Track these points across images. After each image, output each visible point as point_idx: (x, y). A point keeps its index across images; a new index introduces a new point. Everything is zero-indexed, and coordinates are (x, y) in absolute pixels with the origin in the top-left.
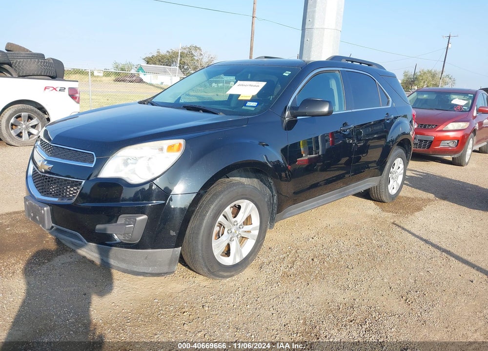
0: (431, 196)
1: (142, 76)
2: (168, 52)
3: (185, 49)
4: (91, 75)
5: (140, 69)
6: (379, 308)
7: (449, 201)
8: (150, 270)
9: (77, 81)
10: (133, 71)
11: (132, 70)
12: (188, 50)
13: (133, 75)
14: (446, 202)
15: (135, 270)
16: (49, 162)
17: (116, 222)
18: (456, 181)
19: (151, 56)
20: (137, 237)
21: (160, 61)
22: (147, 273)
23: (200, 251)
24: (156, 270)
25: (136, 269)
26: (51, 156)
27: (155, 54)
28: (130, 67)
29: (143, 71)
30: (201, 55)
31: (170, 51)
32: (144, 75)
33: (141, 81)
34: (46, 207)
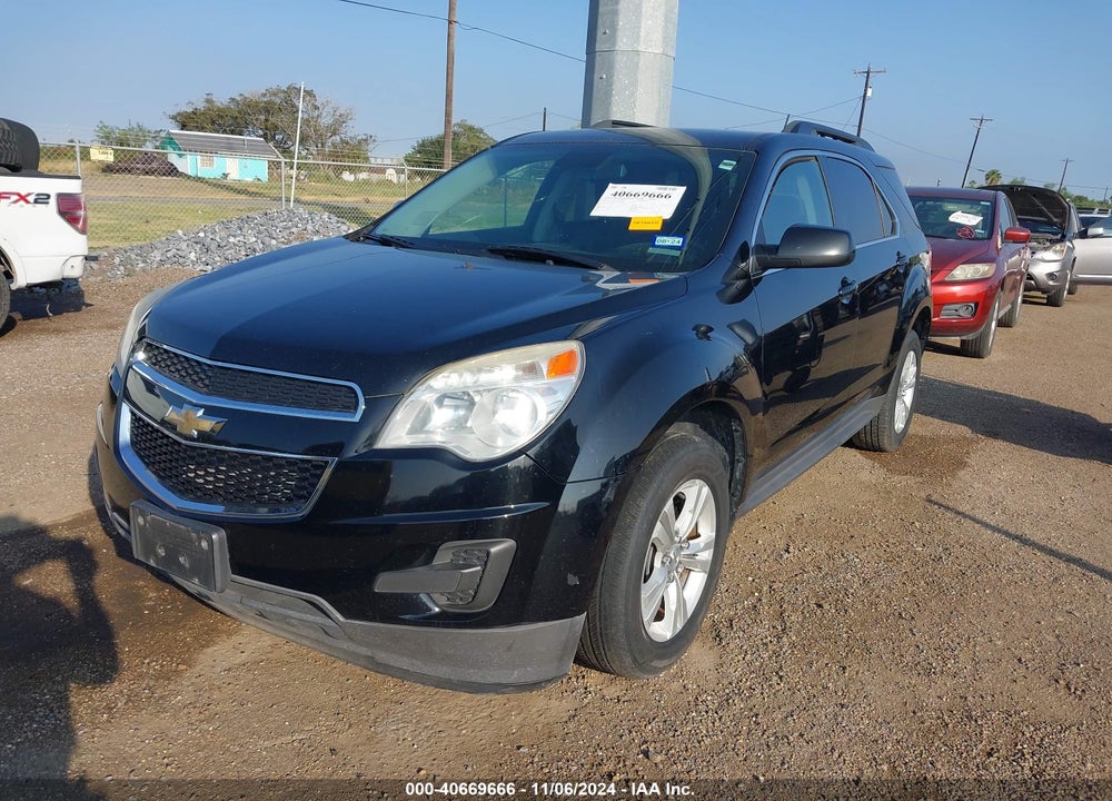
0: (965, 431)
1: (173, 158)
2: (233, 99)
3: (275, 95)
4: (82, 159)
5: (170, 141)
6: (1026, 713)
7: (1005, 439)
8: (515, 676)
9: (78, 178)
10: (149, 148)
11: (148, 143)
12: (282, 95)
13: (148, 158)
14: (1000, 444)
15: (473, 679)
16: (210, 411)
17: (429, 561)
18: (990, 393)
19: (190, 110)
20: (488, 597)
21: (213, 123)
22: (506, 686)
23: (622, 618)
24: (530, 674)
25: (475, 676)
26: (208, 394)
27: (201, 105)
28: (141, 135)
29: (176, 147)
30: (316, 108)
31: (238, 98)
32: (180, 156)
33: (172, 171)
34: (217, 531)
